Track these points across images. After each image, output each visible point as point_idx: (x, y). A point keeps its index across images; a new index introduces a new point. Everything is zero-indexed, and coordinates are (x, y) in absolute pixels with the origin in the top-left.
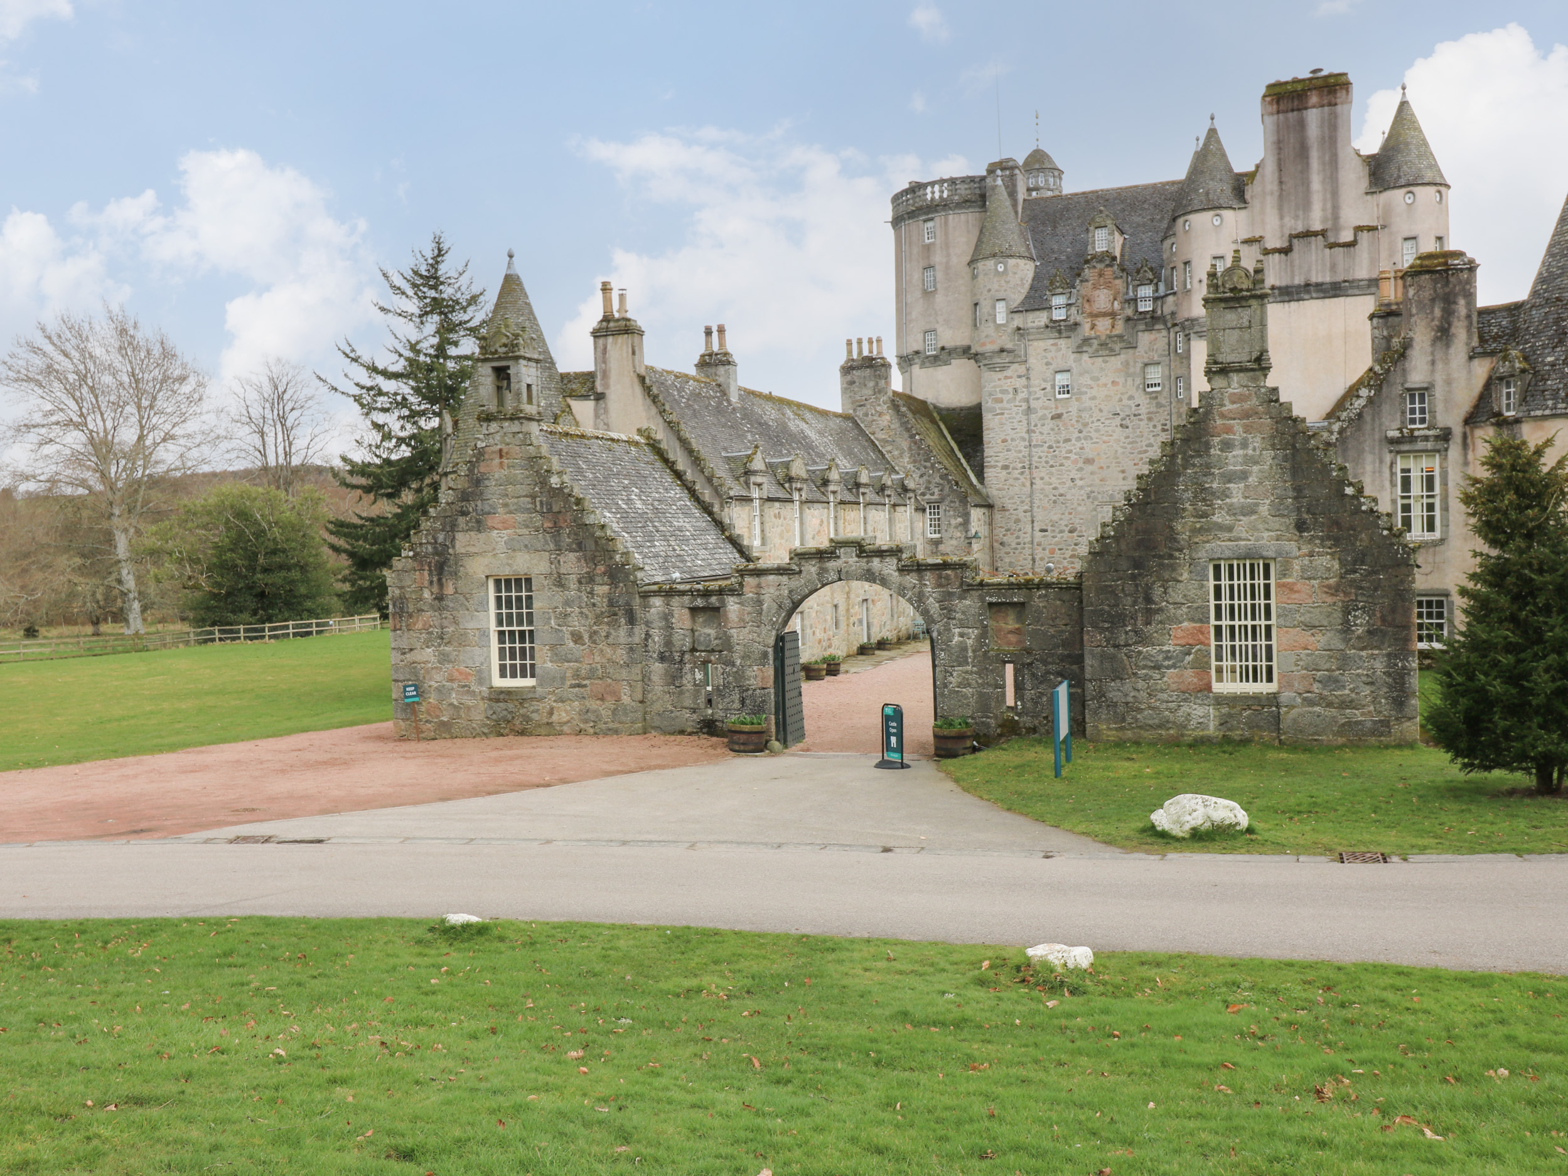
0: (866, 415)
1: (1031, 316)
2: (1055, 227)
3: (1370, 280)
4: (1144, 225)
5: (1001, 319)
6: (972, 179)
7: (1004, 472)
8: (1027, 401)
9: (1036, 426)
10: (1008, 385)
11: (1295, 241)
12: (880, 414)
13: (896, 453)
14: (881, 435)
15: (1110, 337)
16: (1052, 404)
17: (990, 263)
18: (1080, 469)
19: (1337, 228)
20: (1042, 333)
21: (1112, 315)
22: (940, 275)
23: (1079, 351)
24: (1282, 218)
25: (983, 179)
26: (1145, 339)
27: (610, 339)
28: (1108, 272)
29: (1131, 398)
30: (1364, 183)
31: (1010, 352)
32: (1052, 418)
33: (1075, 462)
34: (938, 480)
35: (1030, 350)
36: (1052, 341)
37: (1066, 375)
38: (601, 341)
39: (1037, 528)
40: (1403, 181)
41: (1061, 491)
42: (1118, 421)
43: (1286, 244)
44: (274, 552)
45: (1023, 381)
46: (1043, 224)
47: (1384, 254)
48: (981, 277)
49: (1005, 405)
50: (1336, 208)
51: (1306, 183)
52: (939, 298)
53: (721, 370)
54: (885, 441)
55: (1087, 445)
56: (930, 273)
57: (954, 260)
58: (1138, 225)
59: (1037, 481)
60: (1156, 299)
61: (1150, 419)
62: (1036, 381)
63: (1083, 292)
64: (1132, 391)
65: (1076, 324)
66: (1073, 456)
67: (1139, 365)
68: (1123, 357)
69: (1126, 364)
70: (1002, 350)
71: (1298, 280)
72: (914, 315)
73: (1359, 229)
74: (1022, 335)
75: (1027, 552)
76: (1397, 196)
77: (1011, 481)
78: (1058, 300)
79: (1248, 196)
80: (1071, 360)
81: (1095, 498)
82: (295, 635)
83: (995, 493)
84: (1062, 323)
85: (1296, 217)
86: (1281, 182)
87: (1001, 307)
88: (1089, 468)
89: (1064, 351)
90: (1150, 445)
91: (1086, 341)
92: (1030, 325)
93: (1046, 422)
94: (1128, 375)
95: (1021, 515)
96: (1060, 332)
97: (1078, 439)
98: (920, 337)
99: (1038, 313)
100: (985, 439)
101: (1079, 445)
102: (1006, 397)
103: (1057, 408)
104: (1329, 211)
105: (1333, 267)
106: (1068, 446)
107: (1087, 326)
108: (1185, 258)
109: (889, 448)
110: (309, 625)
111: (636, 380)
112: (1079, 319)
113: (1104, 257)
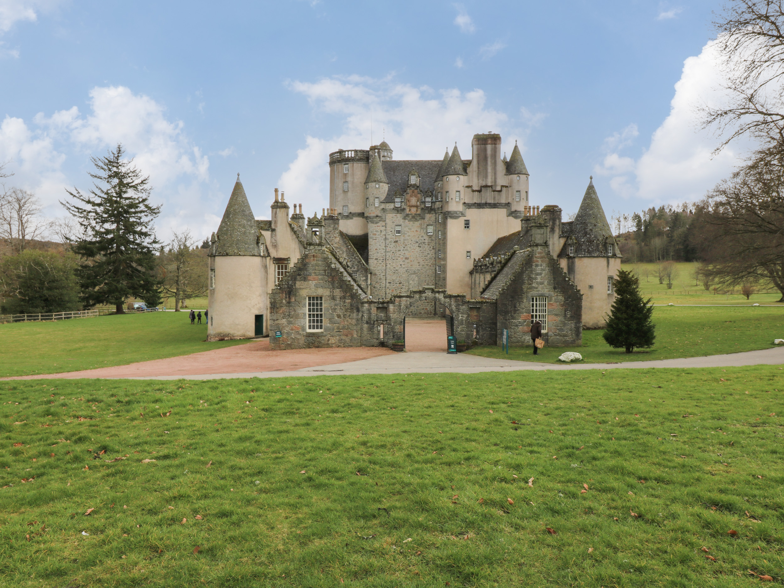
0: (330, 237)
1: (388, 205)
2: (394, 173)
3: (506, 204)
4: (426, 175)
5: (377, 205)
6: (363, 151)
7: (376, 261)
8: (385, 235)
9: (388, 244)
10: (379, 229)
11: (483, 188)
12: (335, 237)
13: (341, 252)
14: (336, 245)
15: (416, 214)
16: (394, 237)
17: (374, 184)
18: (404, 261)
19: (496, 185)
20: (391, 211)
21: (417, 207)
22: (350, 185)
23: (404, 218)
24: (478, 180)
25: (368, 152)
26: (428, 216)
27: (278, 209)
28: (416, 191)
29: (422, 237)
30: (504, 171)
31: (380, 217)
32: (394, 242)
33: (402, 258)
34: (356, 263)
35: (387, 217)
36: (395, 214)
37: (400, 227)
38: (274, 210)
39: (387, 282)
40: (516, 172)
41: (397, 269)
42: (417, 245)
43: (479, 189)
44: (53, 281)
45: (384, 228)
46: (390, 171)
47: (510, 195)
48: (370, 189)
49: (377, 236)
50: (495, 179)
51: (486, 169)
52: (349, 194)
53: (301, 221)
54: (337, 248)
55: (406, 252)
56: (346, 184)
57: (356, 180)
58: (424, 175)
59: (388, 265)
60: (432, 203)
61: (429, 245)
62: (389, 228)
63: (407, 197)
64: (423, 234)
65: (404, 209)
66: (401, 256)
67: (425, 225)
68: (420, 222)
69: (421, 224)
70: (377, 216)
71: (483, 202)
72: (339, 199)
73: (502, 186)
74: (384, 211)
75: (384, 290)
76: (515, 177)
77: (378, 264)
78: (397, 200)
79: (468, 171)
80: (401, 221)
81: (409, 272)
82: (65, 318)
83: (372, 268)
84: (399, 208)
85: (483, 180)
86: (478, 168)
87: (377, 200)
88: (407, 261)
89: (399, 218)
90: (428, 254)
91: (407, 215)
92: (387, 208)
94: (422, 228)
95: (382, 277)
96: (398, 211)
97: (403, 250)
98: (341, 208)
99: (390, 204)
100: (369, 248)
101: (403, 252)
102: (377, 233)
103: (396, 238)
104: (493, 179)
105: (494, 198)
106: (400, 253)
107: (408, 210)
108: (446, 190)
109: (338, 250)
111: (288, 225)
112: (405, 207)
113: (414, 186)
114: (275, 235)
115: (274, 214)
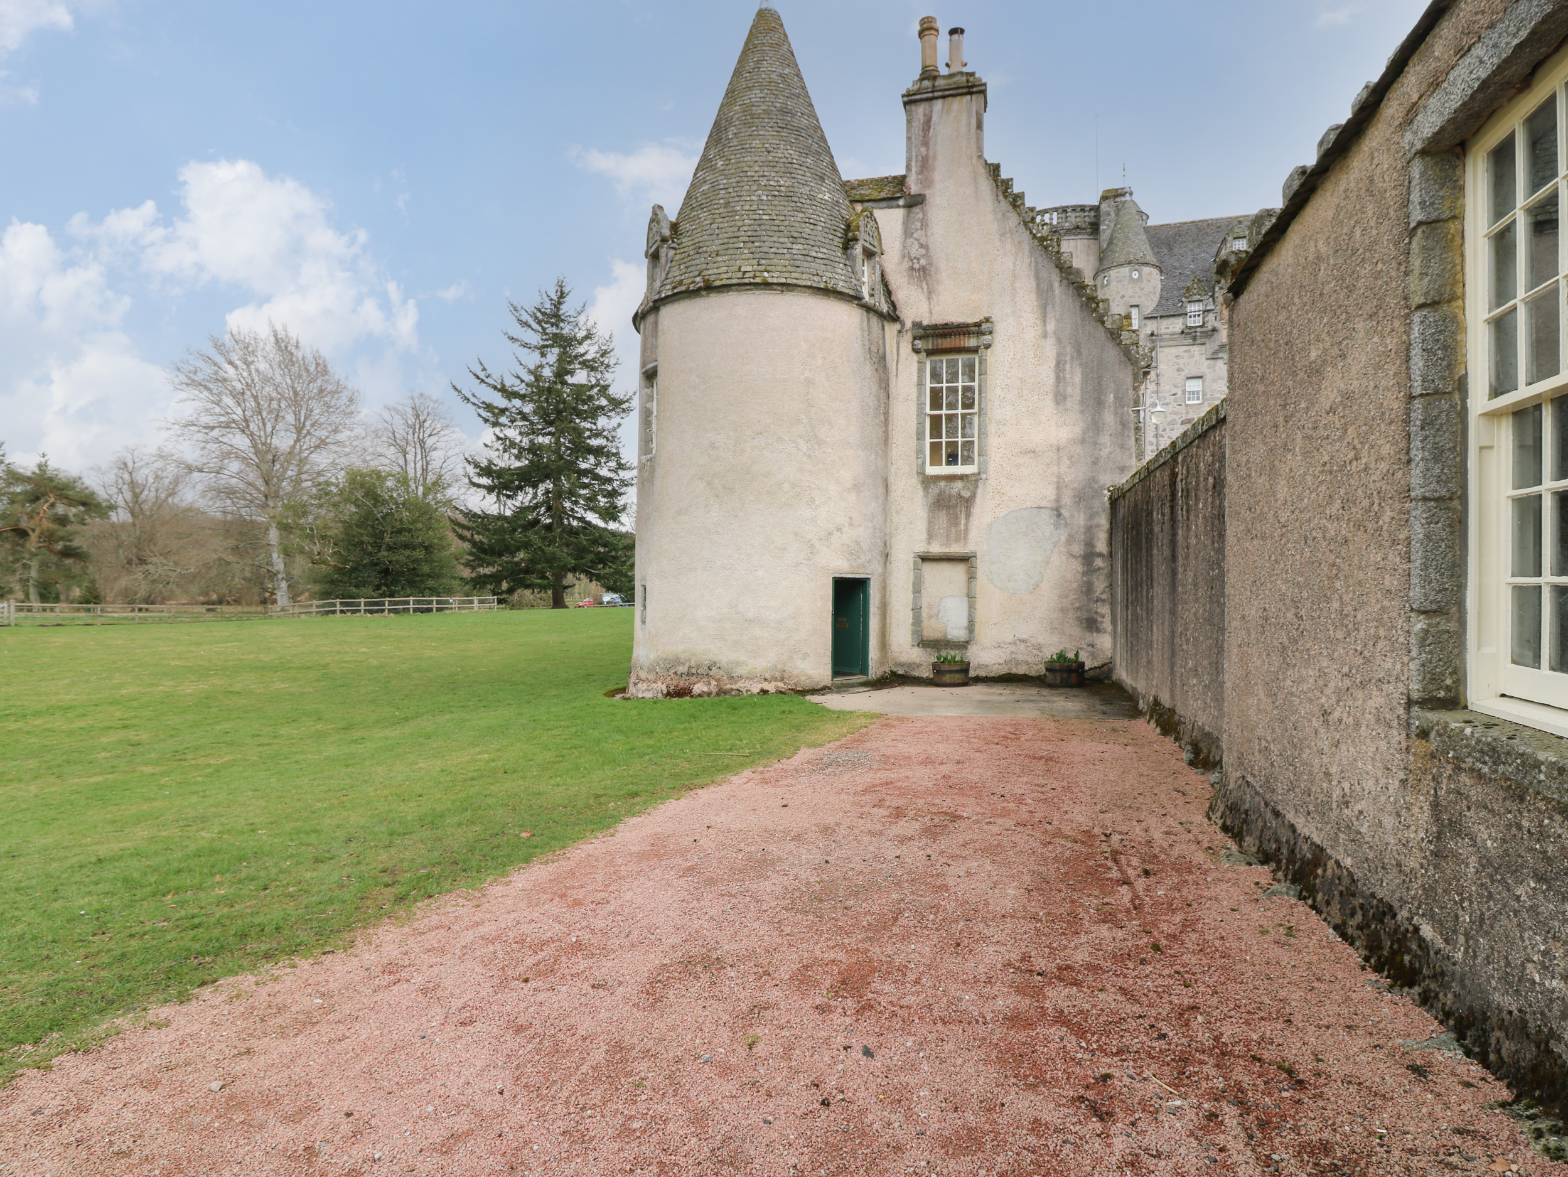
1: (1165, 323)
5: (1135, 324)
6: (1082, 208)
9: (1164, 430)
16: (1182, 410)
17: (1125, 270)
20: (1175, 339)
23: (1211, 357)
25: (1096, 209)
27: (938, 105)
32: (1182, 423)
35: (1162, 356)
36: (1185, 348)
37: (1200, 381)
38: (920, 110)
44: (399, 532)
45: (1152, 387)
48: (1114, 284)
62: (1166, 387)
65: (1213, 330)
74: (1154, 342)
78: (1192, 308)
80: (1204, 366)
82: (415, 610)
84: (1199, 329)
87: (1134, 313)
89: (1197, 357)
91: (1223, 347)
92: (1163, 331)
93: (1175, 427)
96: (1194, 339)
99: (1172, 320)
103: (1187, 413)
107: (1224, 333)
110: (431, 602)
111: (982, 171)
112: (1217, 324)
114: (924, 224)
115: (917, 131)
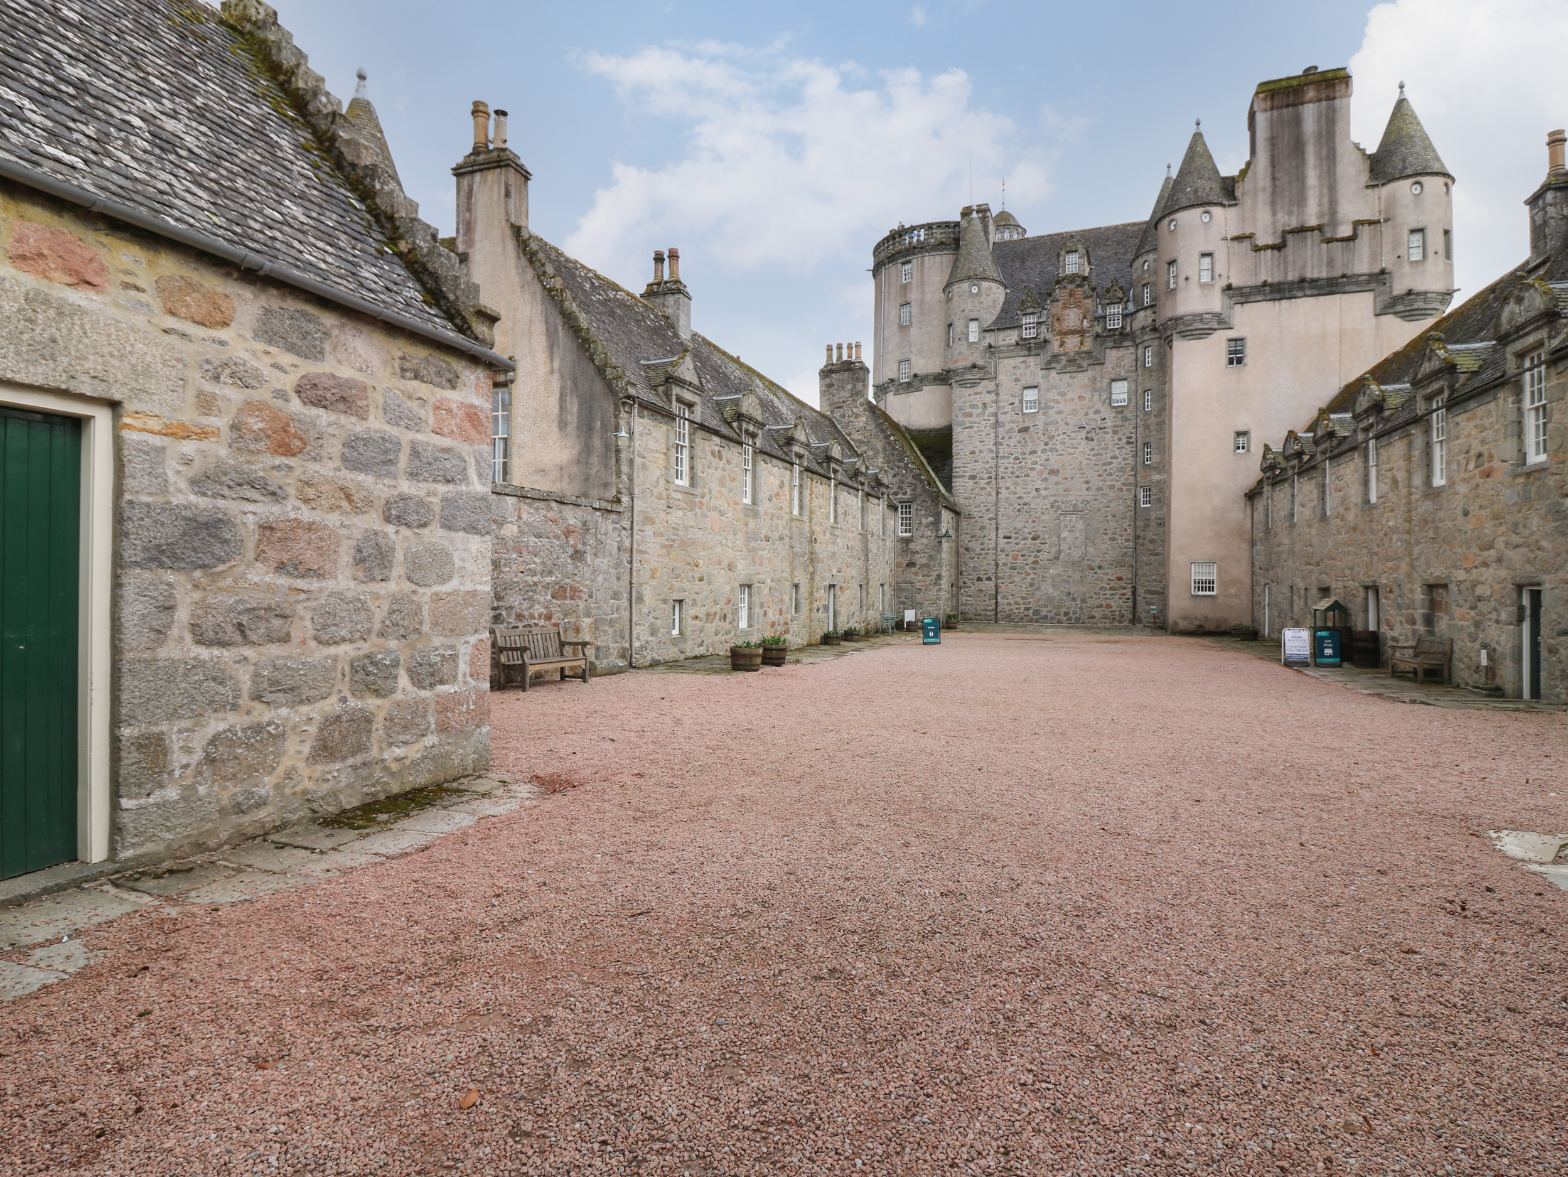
0: (843, 416)
1: (1002, 335)
2: (1023, 263)
3: (1371, 275)
4: (1109, 258)
5: (973, 337)
7: (971, 482)
8: (996, 415)
9: (1003, 438)
10: (977, 400)
11: (1289, 237)
12: (857, 416)
13: (871, 453)
14: (857, 436)
15: (1079, 353)
16: (1019, 418)
17: (965, 286)
18: (1045, 480)
19: (1334, 222)
20: (1012, 351)
21: (1082, 332)
22: (915, 310)
23: (1047, 368)
24: (1274, 214)
25: (957, 224)
26: (1112, 356)
27: (478, 177)
28: (1079, 292)
29: (1097, 412)
30: (1365, 178)
31: (981, 368)
32: (1019, 431)
33: (1040, 473)
34: (910, 479)
35: (1000, 368)
36: (1021, 359)
37: (1035, 391)
38: (466, 181)
39: (1001, 535)
40: (1409, 171)
41: (1026, 500)
42: (1083, 434)
43: (1278, 241)
45: (993, 396)
46: (1012, 261)
47: (1387, 247)
48: (956, 299)
49: (974, 419)
50: (1333, 203)
51: (1301, 179)
52: (914, 331)
54: (860, 442)
55: (1053, 457)
56: (906, 309)
57: (929, 296)
58: (1103, 258)
59: (1003, 491)
60: (1125, 316)
61: (1115, 432)
62: (1004, 397)
63: (1053, 311)
64: (1098, 406)
65: (1046, 341)
66: (1038, 467)
67: (1106, 381)
68: (1090, 373)
69: (1094, 380)
70: (974, 366)
71: (1292, 276)
72: (890, 348)
73: (1357, 224)
74: (992, 353)
75: (991, 557)
76: (1404, 188)
77: (978, 491)
78: (1027, 320)
79: (1238, 193)
80: (1039, 376)
81: (1059, 508)
83: (962, 501)
84: (1032, 341)
85: (1290, 213)
86: (1274, 179)
87: (974, 326)
88: (1054, 479)
89: (1032, 368)
90: (1115, 457)
91: (1055, 358)
92: (1001, 343)
93: (1013, 435)
94: (1095, 390)
95: (987, 522)
96: (1029, 349)
97: (1044, 451)
98: (895, 366)
99: (1009, 332)
100: (954, 451)
101: (1044, 456)
102: (975, 412)
103: (1024, 421)
104: (1326, 206)
105: (1330, 263)
106: (1034, 458)
107: (1056, 344)
108: (1169, 258)
109: (864, 448)
111: (508, 232)
112: (1048, 336)
113: (1072, 279)
115: (463, 199)
